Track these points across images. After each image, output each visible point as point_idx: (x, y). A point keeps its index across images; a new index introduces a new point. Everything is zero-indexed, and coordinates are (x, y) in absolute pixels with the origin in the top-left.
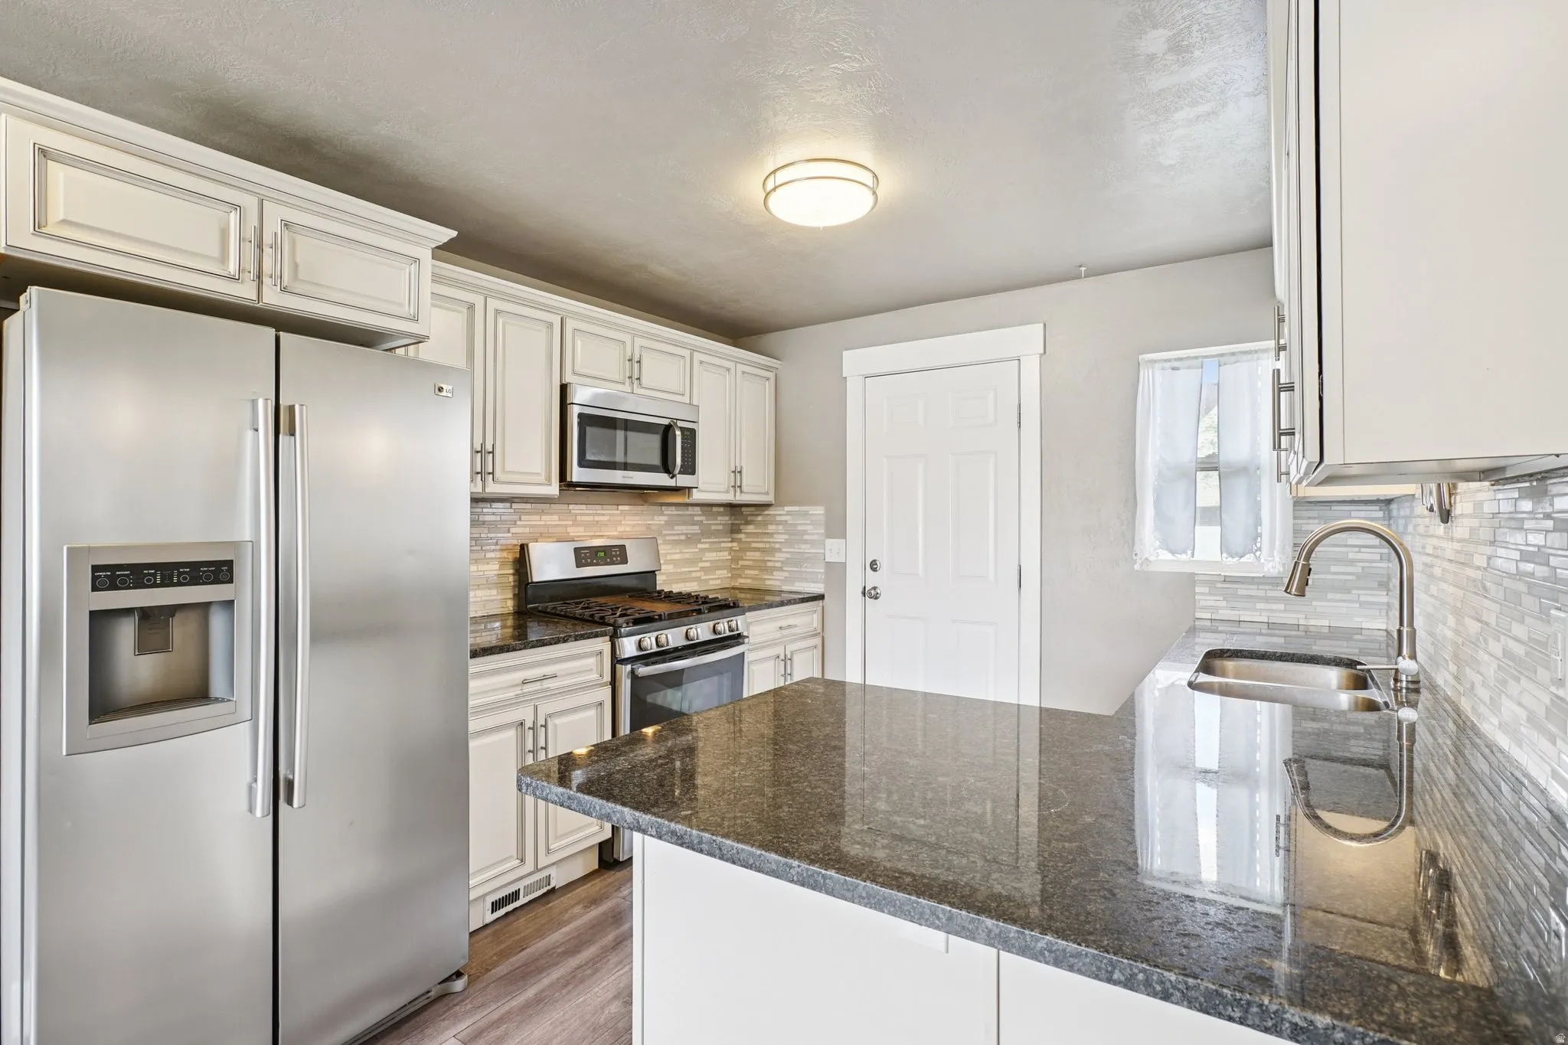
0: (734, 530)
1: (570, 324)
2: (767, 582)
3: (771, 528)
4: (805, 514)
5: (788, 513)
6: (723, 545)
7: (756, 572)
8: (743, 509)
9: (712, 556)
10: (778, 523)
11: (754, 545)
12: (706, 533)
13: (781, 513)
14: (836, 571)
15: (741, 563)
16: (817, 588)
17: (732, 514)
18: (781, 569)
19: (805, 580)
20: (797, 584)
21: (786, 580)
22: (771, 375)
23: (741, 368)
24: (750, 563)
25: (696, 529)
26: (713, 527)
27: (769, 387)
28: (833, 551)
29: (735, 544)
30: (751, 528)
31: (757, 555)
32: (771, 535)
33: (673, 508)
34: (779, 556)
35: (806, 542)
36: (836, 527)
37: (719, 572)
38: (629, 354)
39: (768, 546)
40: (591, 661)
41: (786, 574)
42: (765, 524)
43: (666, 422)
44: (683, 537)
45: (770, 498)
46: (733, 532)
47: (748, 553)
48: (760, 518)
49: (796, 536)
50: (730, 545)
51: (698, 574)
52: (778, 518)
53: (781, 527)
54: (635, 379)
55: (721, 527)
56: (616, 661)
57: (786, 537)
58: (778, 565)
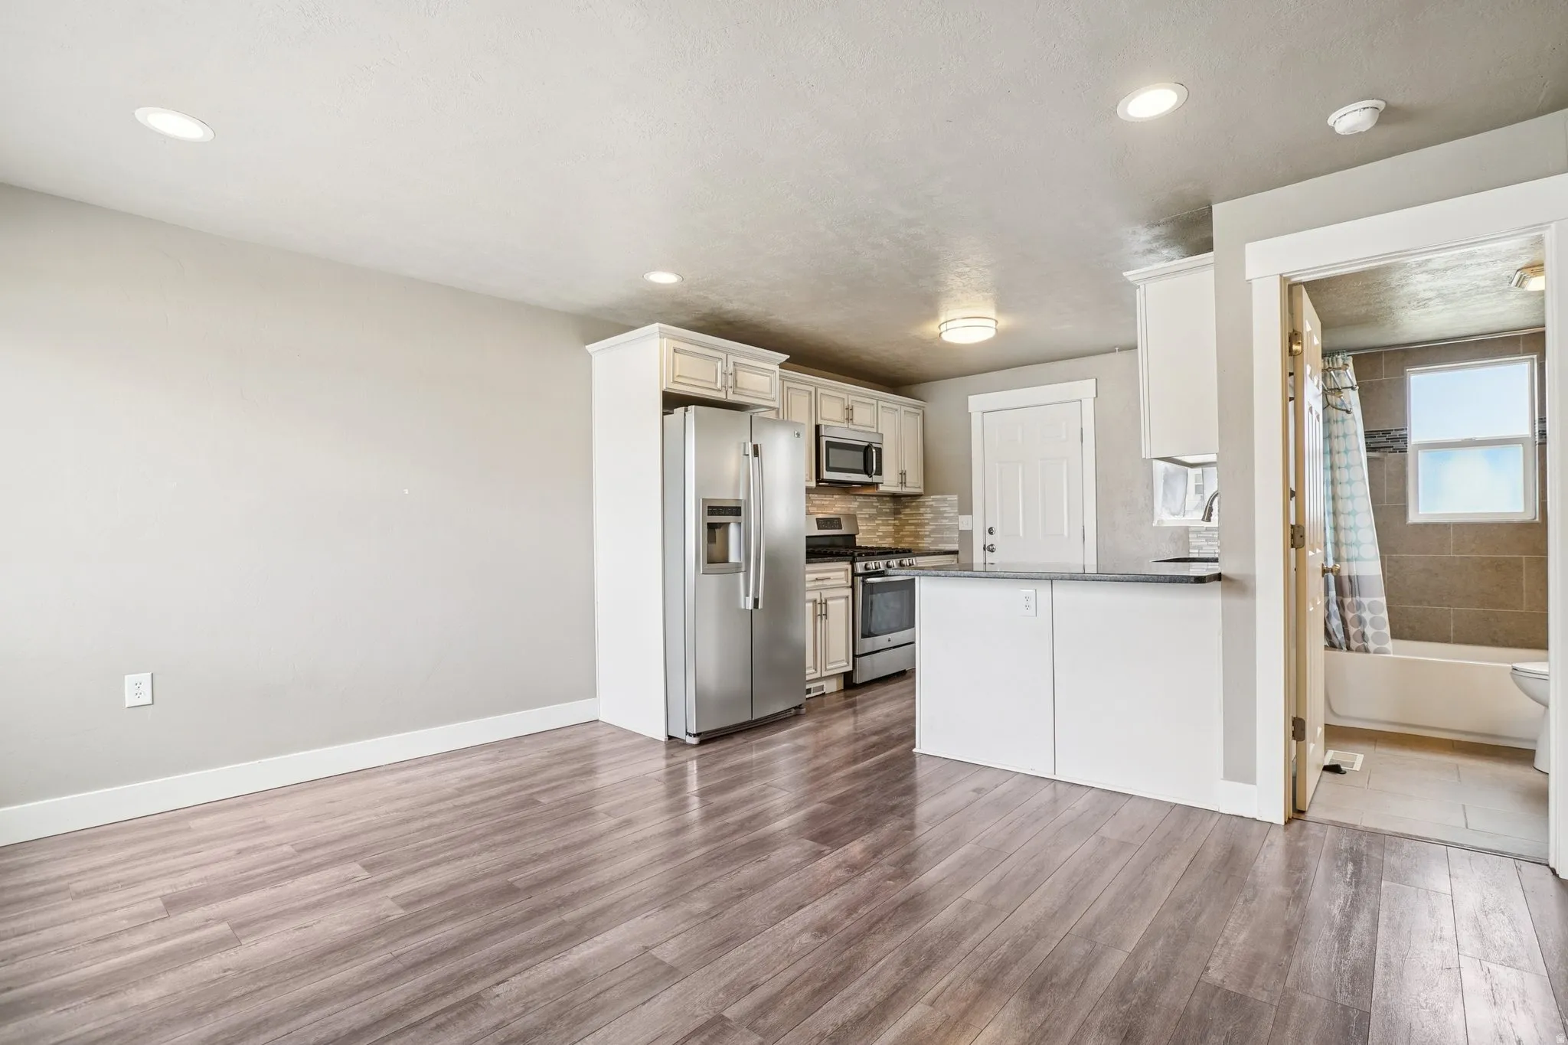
0: (896, 512)
1: (820, 391)
2: (920, 545)
3: (922, 510)
4: (945, 500)
5: (933, 500)
6: (890, 522)
7: (912, 539)
8: (902, 498)
9: (882, 529)
10: (928, 507)
11: (910, 522)
12: (880, 514)
13: (930, 500)
14: (967, 536)
15: (901, 533)
16: (954, 547)
17: (894, 502)
18: (929, 536)
19: (946, 542)
20: (940, 545)
21: (933, 543)
22: (920, 412)
23: (904, 408)
24: (908, 533)
25: (874, 511)
26: (884, 510)
27: (920, 418)
28: (964, 522)
29: (897, 522)
30: (908, 511)
31: (912, 528)
32: (922, 514)
33: (861, 497)
34: (928, 528)
35: (946, 518)
36: (966, 508)
37: (887, 539)
38: (846, 405)
39: (920, 521)
40: (843, 574)
41: (932, 539)
42: (918, 507)
43: (866, 444)
44: (867, 516)
45: (920, 491)
47: (907, 527)
48: (914, 504)
49: (938, 514)
50: (893, 522)
51: (876, 540)
52: (927, 503)
53: (928, 509)
54: (849, 419)
55: (888, 510)
56: (854, 574)
57: (932, 515)
58: (927, 533)
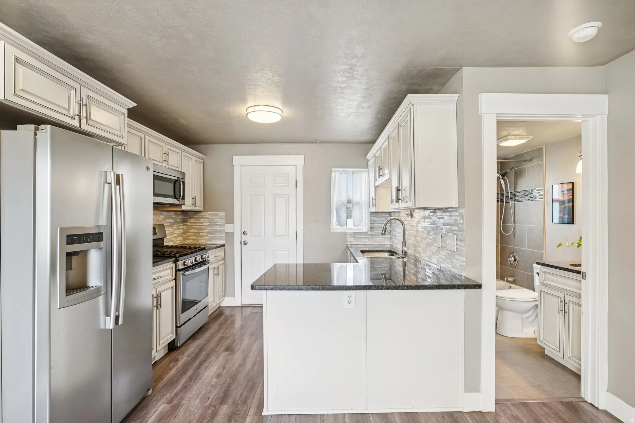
0: (184, 221)
1: (148, 138)
2: (200, 241)
3: (202, 220)
4: (217, 215)
5: (209, 214)
6: (181, 227)
7: (195, 237)
8: (189, 213)
9: (177, 232)
10: (205, 218)
11: (193, 227)
12: (176, 222)
13: (207, 214)
14: (230, 236)
15: (187, 234)
16: (223, 242)
17: (183, 215)
18: (206, 236)
19: (217, 239)
20: (213, 241)
21: (209, 240)
22: (202, 161)
23: (195, 158)
24: (192, 234)
25: (172, 221)
26: (178, 220)
27: (202, 165)
28: (229, 228)
29: (184, 227)
30: (192, 220)
31: (195, 231)
32: (202, 223)
33: (165, 212)
34: (206, 231)
35: (217, 225)
36: (230, 219)
37: (179, 238)
38: (164, 151)
39: (200, 227)
40: (169, 271)
41: (209, 238)
42: (199, 218)
43: (176, 179)
44: (168, 224)
45: (201, 209)
46: (183, 222)
47: (191, 230)
48: (196, 216)
49: (212, 223)
50: (182, 227)
51: (173, 239)
52: (205, 216)
53: (206, 220)
54: (166, 161)
55: (180, 220)
56: (177, 270)
57: (209, 223)
58: (205, 234)
